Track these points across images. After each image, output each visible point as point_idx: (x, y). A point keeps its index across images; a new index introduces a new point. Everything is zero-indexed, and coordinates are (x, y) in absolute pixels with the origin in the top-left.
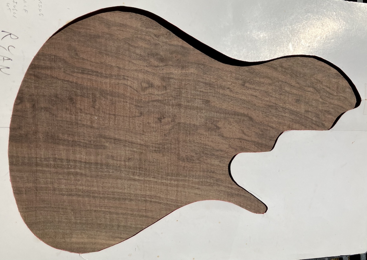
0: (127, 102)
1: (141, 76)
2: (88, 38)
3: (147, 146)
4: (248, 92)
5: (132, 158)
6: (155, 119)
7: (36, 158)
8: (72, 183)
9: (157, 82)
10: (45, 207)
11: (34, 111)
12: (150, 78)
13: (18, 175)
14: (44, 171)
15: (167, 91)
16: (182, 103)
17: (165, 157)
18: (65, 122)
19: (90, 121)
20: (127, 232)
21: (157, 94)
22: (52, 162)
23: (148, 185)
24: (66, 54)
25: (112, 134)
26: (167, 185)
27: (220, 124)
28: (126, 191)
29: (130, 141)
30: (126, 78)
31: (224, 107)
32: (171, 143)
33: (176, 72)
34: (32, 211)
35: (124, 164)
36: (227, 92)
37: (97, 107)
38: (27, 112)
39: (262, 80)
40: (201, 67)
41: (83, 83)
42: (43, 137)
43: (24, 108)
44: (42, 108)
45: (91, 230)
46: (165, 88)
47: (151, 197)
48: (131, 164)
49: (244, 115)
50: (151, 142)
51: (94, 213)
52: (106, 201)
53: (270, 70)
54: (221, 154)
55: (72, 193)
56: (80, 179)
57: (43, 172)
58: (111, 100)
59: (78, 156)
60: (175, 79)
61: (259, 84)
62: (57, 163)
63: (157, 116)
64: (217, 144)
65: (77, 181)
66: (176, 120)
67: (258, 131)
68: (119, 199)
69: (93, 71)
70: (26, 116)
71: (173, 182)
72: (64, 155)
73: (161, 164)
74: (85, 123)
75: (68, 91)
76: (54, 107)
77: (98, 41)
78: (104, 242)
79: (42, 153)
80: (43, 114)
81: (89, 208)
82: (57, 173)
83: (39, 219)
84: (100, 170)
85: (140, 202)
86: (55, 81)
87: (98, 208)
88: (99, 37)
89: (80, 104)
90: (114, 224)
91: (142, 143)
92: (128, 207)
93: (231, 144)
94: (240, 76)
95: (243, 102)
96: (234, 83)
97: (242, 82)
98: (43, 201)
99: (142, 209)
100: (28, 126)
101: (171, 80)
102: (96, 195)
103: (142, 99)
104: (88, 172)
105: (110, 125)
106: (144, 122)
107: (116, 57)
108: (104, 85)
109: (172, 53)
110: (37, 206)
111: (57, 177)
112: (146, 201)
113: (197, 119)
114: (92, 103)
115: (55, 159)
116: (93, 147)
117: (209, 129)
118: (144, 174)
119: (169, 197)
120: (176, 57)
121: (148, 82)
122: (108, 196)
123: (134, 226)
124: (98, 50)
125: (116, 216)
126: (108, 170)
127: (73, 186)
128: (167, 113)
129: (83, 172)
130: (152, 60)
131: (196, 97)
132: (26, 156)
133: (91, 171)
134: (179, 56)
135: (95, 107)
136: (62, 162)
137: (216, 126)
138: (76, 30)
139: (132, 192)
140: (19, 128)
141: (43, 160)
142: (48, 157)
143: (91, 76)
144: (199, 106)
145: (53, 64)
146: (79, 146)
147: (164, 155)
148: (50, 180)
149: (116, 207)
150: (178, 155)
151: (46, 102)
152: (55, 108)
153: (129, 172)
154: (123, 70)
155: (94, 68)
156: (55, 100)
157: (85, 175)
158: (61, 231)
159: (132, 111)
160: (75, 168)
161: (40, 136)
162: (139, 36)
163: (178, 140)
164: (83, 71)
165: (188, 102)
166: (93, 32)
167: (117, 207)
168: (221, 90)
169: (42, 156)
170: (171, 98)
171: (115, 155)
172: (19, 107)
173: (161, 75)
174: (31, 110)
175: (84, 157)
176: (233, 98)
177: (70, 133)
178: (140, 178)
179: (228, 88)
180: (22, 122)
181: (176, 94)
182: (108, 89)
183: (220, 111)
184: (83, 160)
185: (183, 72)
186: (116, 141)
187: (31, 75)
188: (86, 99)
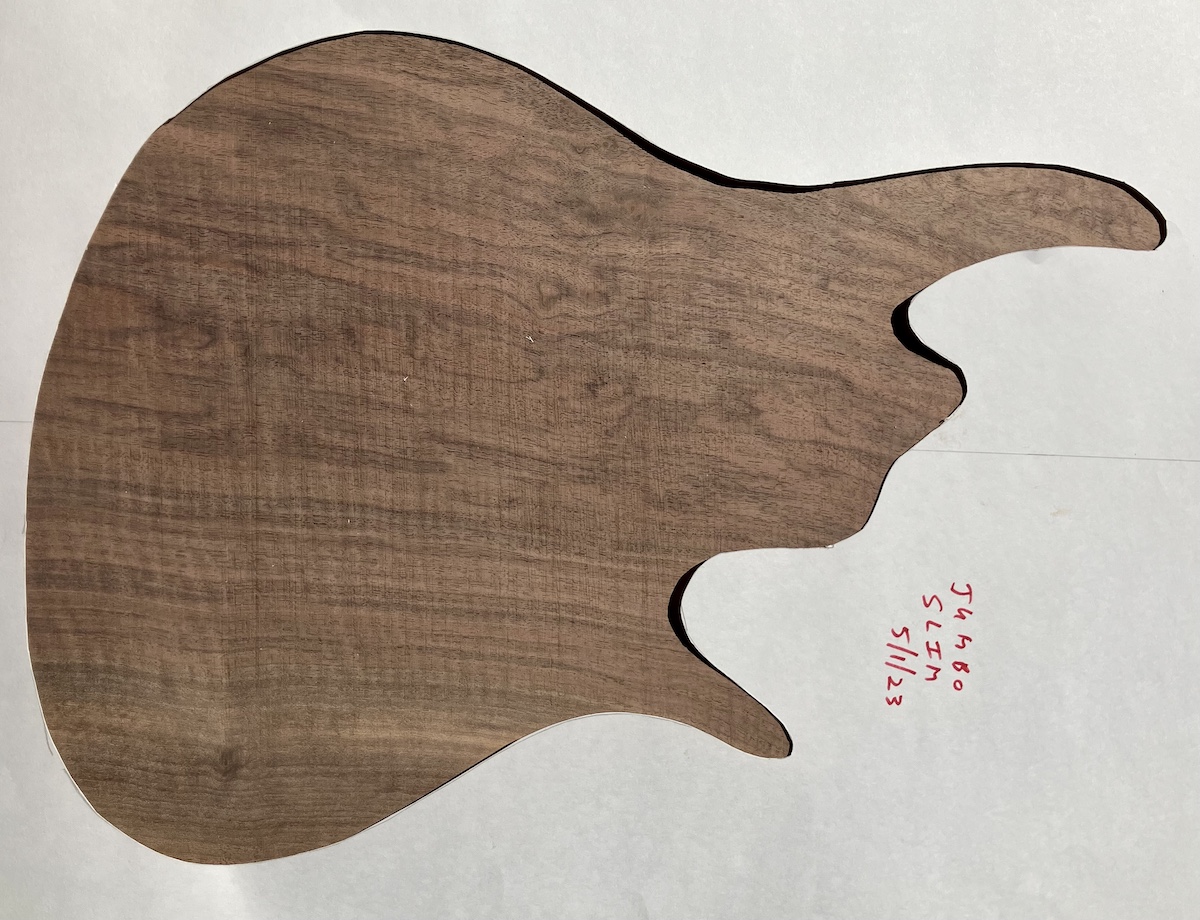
0: (500, 339)
1: (537, 264)
2: (391, 160)
3: (560, 465)
4: (837, 307)
5: (517, 499)
7: (257, 498)
8: (358, 570)
9: (583, 281)
10: (283, 639)
11: (247, 365)
12: (563, 270)
13: (208, 548)
14: (277, 535)
15: (611, 306)
16: (653, 341)
17: (609, 497)
18: (335, 397)
19: (402, 395)
20: (509, 709)
21: (584, 315)
22: (300, 511)
23: (563, 576)
24: (332, 205)
25: (464, 430)
26: (618, 575)
27: (760, 401)
28: (504, 592)
29: (512, 451)
30: (498, 270)
31: (770, 351)
32: (626, 455)
33: (634, 251)
34: (247, 649)
35: (497, 515)
36: (780, 308)
37: (419, 354)
38: (229, 368)
39: (877, 272)
40: (704, 237)
41: (380, 287)
42: (274, 440)
43: (220, 356)
44: (268, 357)
45: (408, 704)
46: (605, 297)
47: (573, 608)
48: (516, 514)
49: (825, 373)
50: (569, 453)
51: (416, 657)
52: (449, 621)
53: (895, 243)
54: (766, 486)
55: (356, 597)
56: (377, 557)
57: (275, 538)
58: (459, 335)
59: (370, 492)
60: (633, 273)
61: (870, 282)
62: (314, 514)
63: (584, 379)
64: (753, 459)
65: (369, 566)
66: (636, 390)
67: (867, 418)
68: (486, 614)
69: (406, 253)
70: (227, 381)
71: (632, 567)
72: (332, 490)
73: (598, 515)
74: (390, 400)
75: (340, 308)
76: (301, 353)
77: (419, 167)
78: (445, 737)
79: (272, 485)
80: (272, 373)
81: (402, 641)
82: (314, 540)
83: (267, 672)
84: (433, 531)
85: (543, 624)
86: (304, 279)
87: (428, 642)
89: (374, 347)
90: (472, 685)
91: (545, 455)
92: (510, 638)
93: (792, 457)
94: (815, 262)
95: (825, 336)
96: (797, 282)
98: (277, 621)
99: (549, 645)
100: (234, 407)
101: (620, 275)
102: (421, 603)
103: (542, 330)
105: (458, 404)
106: (550, 395)
107: (470, 213)
108: (438, 292)
109: (620, 198)
110: (260, 635)
111: (314, 553)
112: (559, 620)
113: (695, 388)
114: (405, 344)
115: (307, 503)
116: (411, 467)
117: (730, 416)
118: (554, 544)
119: (622, 610)
120: (633, 209)
121: (559, 283)
122: (456, 605)
123: (527, 692)
124: (420, 193)
125: (477, 662)
126: (453, 531)
127: (358, 579)
129: (386, 538)
130: (566, 218)
131: (693, 323)
132: (230, 492)
133: (407, 536)
134: (642, 207)
135: (416, 354)
136: (326, 509)
137: (751, 407)
138: (359, 135)
139: (521, 595)
140: (209, 414)
141: (275, 503)
142: (288, 495)
143: (402, 265)
144: (699, 349)
145: (298, 233)
146: (373, 465)
147: (605, 491)
148: (294, 561)
149: (479, 639)
150: (644, 491)
151: (279, 338)
152: (304, 357)
153: (511, 537)
154: (489, 248)
155: (408, 244)
156: (304, 334)
157: (392, 546)
158: (326, 707)
159: (515, 364)
160: (363, 526)
161: (267, 435)
162: (530, 151)
164: (380, 253)
165: (669, 337)
166: (403, 140)
167: (481, 638)
168: (760, 302)
169: (273, 494)
170: (622, 327)
171: (473, 489)
172: (208, 355)
173: (594, 261)
174: (240, 364)
175: (389, 496)
176: (796, 326)
177: (347, 427)
178: (543, 556)
179: (780, 297)
180: (215, 398)
181: (636, 316)
182: (451, 302)
183: (759, 363)
184: (384, 505)
185: (654, 251)
186: (473, 449)
187: (237, 263)
188: (390, 331)
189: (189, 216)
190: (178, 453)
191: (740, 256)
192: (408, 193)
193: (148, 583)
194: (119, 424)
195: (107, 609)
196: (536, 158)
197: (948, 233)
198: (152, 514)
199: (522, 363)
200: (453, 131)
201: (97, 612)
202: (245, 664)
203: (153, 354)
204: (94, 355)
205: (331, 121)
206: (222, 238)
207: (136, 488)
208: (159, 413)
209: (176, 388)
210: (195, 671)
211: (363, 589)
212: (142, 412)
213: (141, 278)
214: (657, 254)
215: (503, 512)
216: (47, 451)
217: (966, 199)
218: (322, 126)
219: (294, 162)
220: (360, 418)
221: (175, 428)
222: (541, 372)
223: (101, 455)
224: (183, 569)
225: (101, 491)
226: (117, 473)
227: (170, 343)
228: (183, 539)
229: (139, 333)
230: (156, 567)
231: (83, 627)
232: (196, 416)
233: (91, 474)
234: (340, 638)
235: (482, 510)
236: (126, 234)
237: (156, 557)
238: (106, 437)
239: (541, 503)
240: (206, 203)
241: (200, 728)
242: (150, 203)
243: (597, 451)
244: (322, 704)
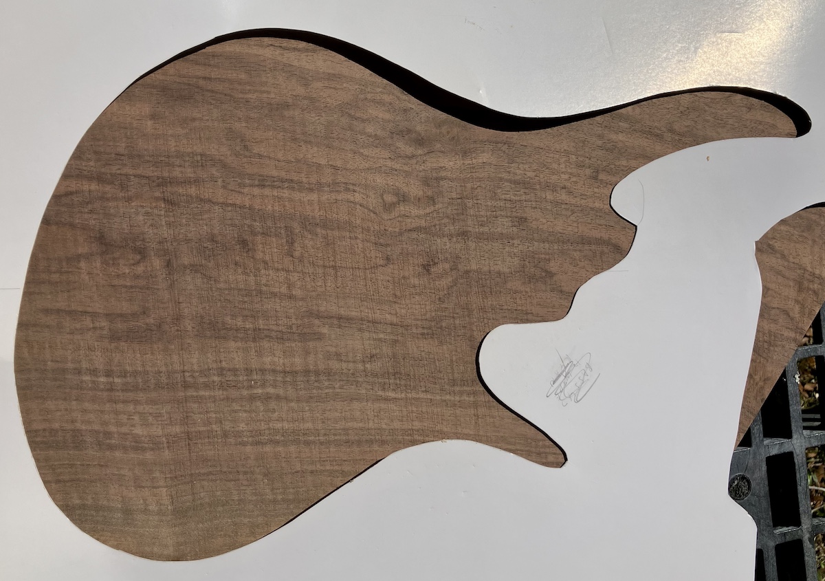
0: (356, 238)
1: (380, 180)
2: (266, 112)
3: (407, 327)
4: (606, 192)
5: (376, 354)
6: (417, 268)
7: (184, 372)
8: (262, 418)
9: (415, 190)
10: (211, 473)
11: (169, 274)
12: (400, 183)
13: (151, 411)
14: (201, 397)
15: (437, 206)
16: (470, 229)
17: (445, 347)
18: (236, 292)
19: (286, 285)
21: (415, 214)
22: (216, 378)
23: (415, 409)
24: (224, 149)
25: (333, 308)
26: (455, 405)
27: (553, 266)
28: (371, 425)
29: (371, 319)
30: (350, 187)
31: (559, 229)
32: (455, 315)
33: (451, 163)
34: (185, 483)
35: (362, 368)
36: (563, 196)
37: (297, 254)
38: (156, 277)
39: (633, 164)
40: (503, 148)
41: (264, 207)
42: (193, 328)
43: (149, 269)
44: (185, 267)
46: (432, 200)
48: (376, 366)
49: (600, 242)
50: (413, 317)
51: (310, 478)
52: (331, 449)
53: (647, 140)
55: (262, 438)
56: (276, 407)
57: (198, 400)
58: (325, 237)
59: (267, 360)
60: (451, 180)
62: (227, 379)
63: (421, 261)
64: (551, 310)
65: (270, 413)
66: (459, 266)
68: (359, 443)
69: (282, 181)
70: (156, 287)
71: (465, 397)
72: (238, 360)
73: (437, 362)
74: (277, 290)
75: (235, 226)
76: (209, 262)
77: (287, 116)
79: (195, 361)
80: (189, 278)
81: (298, 467)
82: (228, 399)
83: (201, 499)
84: (316, 384)
86: (207, 206)
87: (318, 466)
88: (287, 106)
89: (263, 252)
91: (395, 320)
94: (587, 159)
95: (598, 214)
96: (575, 176)
97: (592, 171)
98: (205, 460)
100: (162, 306)
101: (442, 183)
102: (310, 438)
103: (386, 228)
104: (291, 392)
105: (328, 288)
106: (396, 276)
107: (327, 146)
108: (308, 207)
109: (438, 125)
110: (193, 472)
111: (229, 409)
113: (504, 261)
114: (286, 248)
115: (221, 371)
116: (297, 338)
117: (531, 279)
118: (405, 385)
120: (448, 132)
121: (397, 193)
122: (336, 438)
124: (289, 135)
126: (330, 383)
127: (262, 425)
128: (439, 254)
129: (281, 392)
130: (400, 144)
131: (499, 213)
132: (163, 369)
133: (297, 390)
134: (455, 130)
135: (294, 254)
136: (235, 375)
137: (546, 271)
138: (241, 96)
139: (384, 426)
140: (144, 313)
141: (197, 374)
142: (206, 367)
143: (279, 190)
144: (504, 232)
145: (201, 173)
146: (268, 339)
147: (441, 343)
148: (214, 416)
150: (470, 341)
151: (192, 252)
152: (211, 265)
153: (373, 383)
154: (344, 171)
155: (283, 174)
156: (210, 247)
157: (286, 398)
158: (246, 520)
159: (368, 255)
160: (263, 386)
161: (188, 325)
162: (369, 96)
163: (468, 309)
164: (263, 182)
165: (481, 225)
166: (274, 96)
167: (356, 460)
168: (547, 194)
169: (196, 367)
170: (445, 221)
171: (342, 351)
172: (140, 269)
173: (422, 174)
174: (164, 274)
175: (281, 361)
176: (576, 209)
177: (246, 313)
178: (399, 396)
179: (563, 188)
180: (148, 300)
181: (455, 212)
182: (317, 214)
183: (550, 238)
184: (278, 368)
185: (467, 162)
186: (341, 320)
187: (157, 199)
188: (274, 239)
189: (119, 167)
190: (124, 344)
191: (531, 160)
192: (280, 136)
193: (108, 441)
194: (78, 326)
195: (79, 463)
196: (373, 101)
197: (686, 129)
198: (108, 390)
199: (373, 254)
200: (311, 86)
201: (72, 466)
202: (184, 494)
203: (99, 272)
204: (55, 277)
205: (219, 87)
206: (144, 181)
207: (94, 372)
208: (107, 315)
209: (118, 295)
210: (147, 502)
211: (267, 432)
212: (94, 315)
213: (86, 216)
214: (469, 164)
215: (366, 366)
216: (25, 351)
217: (697, 103)
218: (213, 91)
219: (194, 120)
220: (257, 306)
221: (120, 326)
222: (388, 259)
223: (66, 350)
224: (133, 429)
225: (69, 376)
226: (80, 362)
227: (111, 262)
228: (131, 408)
229: (88, 257)
230: (113, 429)
231: (61, 478)
232: (134, 315)
233: (60, 364)
234: (252, 469)
235: (351, 365)
236: (73, 185)
237: (113, 421)
238: (68, 336)
239: (394, 356)
240: (131, 156)
241: (154, 544)
242: (89, 160)
243: (433, 314)
244: (242, 518)
